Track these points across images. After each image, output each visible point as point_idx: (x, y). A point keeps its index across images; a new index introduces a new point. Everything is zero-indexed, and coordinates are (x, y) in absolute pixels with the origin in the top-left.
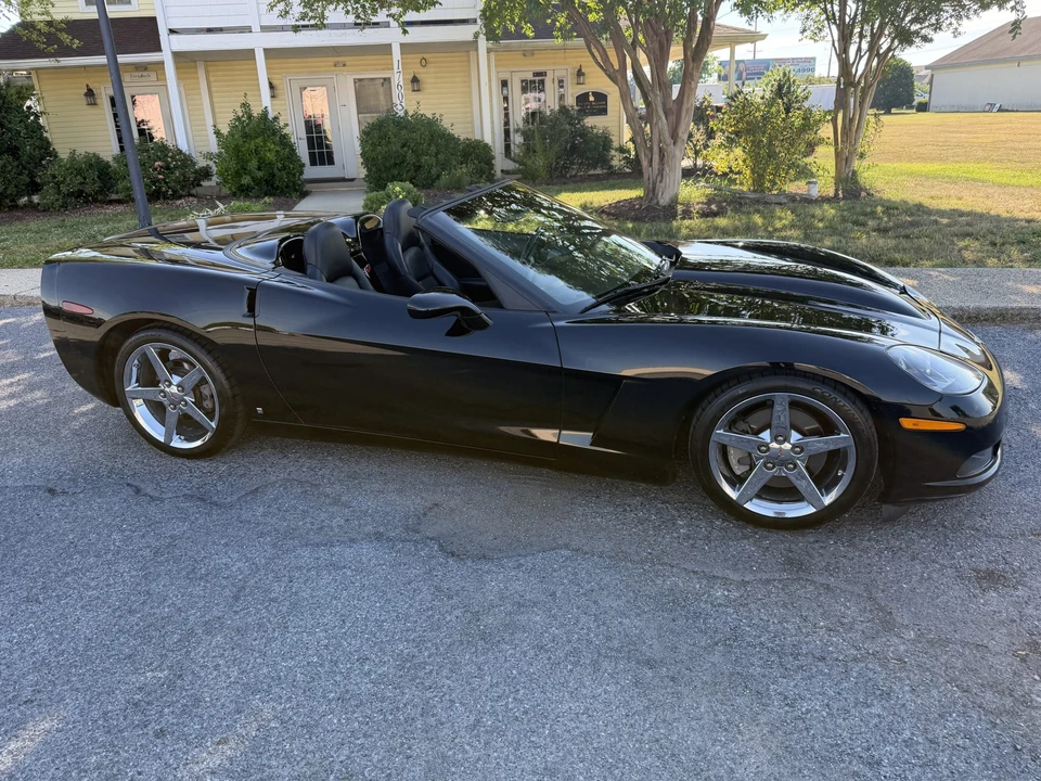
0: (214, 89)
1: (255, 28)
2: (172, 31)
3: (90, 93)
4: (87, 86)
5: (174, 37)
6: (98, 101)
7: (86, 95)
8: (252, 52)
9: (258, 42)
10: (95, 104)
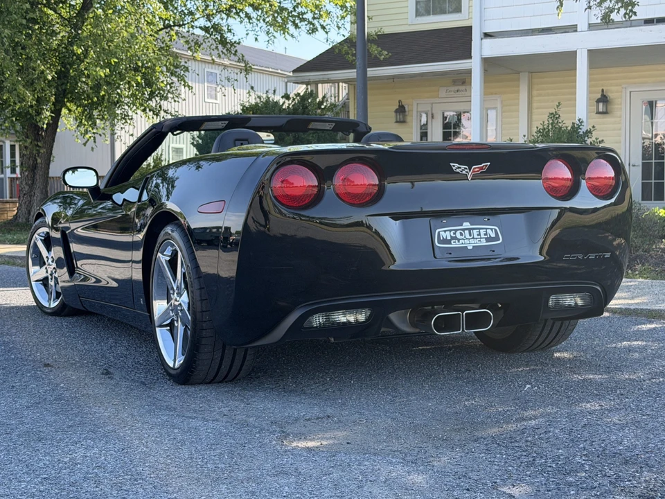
0: (535, 105)
1: (583, 26)
2: (487, 35)
3: (401, 110)
4: (400, 101)
5: (487, 41)
6: (408, 119)
7: (396, 111)
8: (572, 55)
9: (582, 43)
10: (404, 122)
